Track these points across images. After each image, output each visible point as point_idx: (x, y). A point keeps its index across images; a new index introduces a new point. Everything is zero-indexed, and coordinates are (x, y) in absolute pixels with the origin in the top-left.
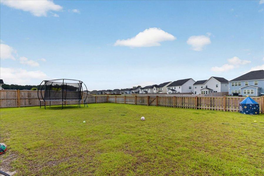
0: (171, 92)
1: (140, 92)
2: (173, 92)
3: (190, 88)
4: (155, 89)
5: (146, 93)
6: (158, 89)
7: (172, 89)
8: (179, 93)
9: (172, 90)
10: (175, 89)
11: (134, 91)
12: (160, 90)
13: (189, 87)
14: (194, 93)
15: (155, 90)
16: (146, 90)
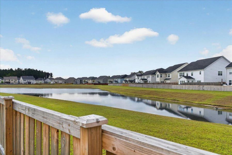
0: (185, 80)
1: (136, 81)
2: (188, 81)
3: (220, 74)
4: (158, 75)
5: (145, 82)
6: (163, 75)
7: (187, 75)
8: (199, 83)
9: (187, 77)
10: (192, 75)
11: (128, 79)
12: (167, 78)
13: (219, 72)
14: (228, 83)
15: (158, 77)
16: (146, 77)
